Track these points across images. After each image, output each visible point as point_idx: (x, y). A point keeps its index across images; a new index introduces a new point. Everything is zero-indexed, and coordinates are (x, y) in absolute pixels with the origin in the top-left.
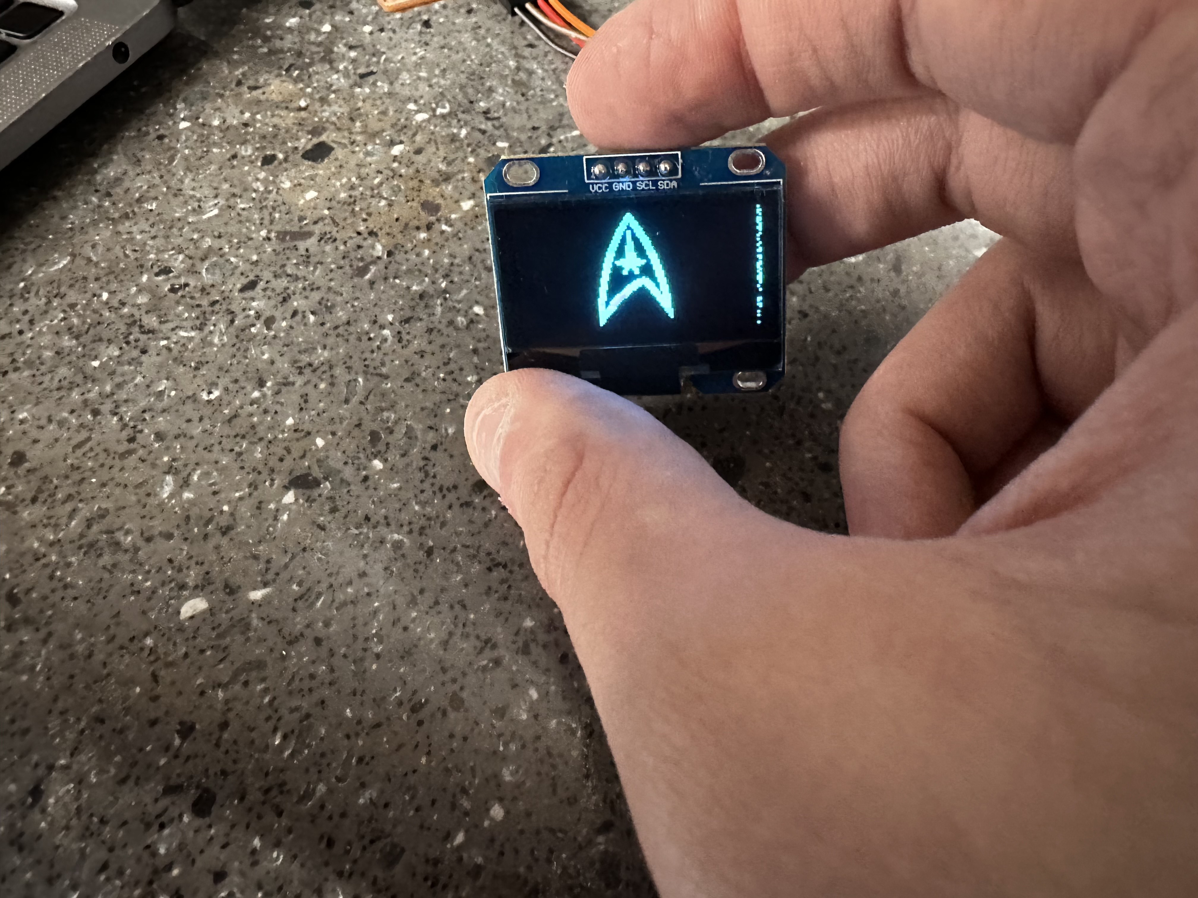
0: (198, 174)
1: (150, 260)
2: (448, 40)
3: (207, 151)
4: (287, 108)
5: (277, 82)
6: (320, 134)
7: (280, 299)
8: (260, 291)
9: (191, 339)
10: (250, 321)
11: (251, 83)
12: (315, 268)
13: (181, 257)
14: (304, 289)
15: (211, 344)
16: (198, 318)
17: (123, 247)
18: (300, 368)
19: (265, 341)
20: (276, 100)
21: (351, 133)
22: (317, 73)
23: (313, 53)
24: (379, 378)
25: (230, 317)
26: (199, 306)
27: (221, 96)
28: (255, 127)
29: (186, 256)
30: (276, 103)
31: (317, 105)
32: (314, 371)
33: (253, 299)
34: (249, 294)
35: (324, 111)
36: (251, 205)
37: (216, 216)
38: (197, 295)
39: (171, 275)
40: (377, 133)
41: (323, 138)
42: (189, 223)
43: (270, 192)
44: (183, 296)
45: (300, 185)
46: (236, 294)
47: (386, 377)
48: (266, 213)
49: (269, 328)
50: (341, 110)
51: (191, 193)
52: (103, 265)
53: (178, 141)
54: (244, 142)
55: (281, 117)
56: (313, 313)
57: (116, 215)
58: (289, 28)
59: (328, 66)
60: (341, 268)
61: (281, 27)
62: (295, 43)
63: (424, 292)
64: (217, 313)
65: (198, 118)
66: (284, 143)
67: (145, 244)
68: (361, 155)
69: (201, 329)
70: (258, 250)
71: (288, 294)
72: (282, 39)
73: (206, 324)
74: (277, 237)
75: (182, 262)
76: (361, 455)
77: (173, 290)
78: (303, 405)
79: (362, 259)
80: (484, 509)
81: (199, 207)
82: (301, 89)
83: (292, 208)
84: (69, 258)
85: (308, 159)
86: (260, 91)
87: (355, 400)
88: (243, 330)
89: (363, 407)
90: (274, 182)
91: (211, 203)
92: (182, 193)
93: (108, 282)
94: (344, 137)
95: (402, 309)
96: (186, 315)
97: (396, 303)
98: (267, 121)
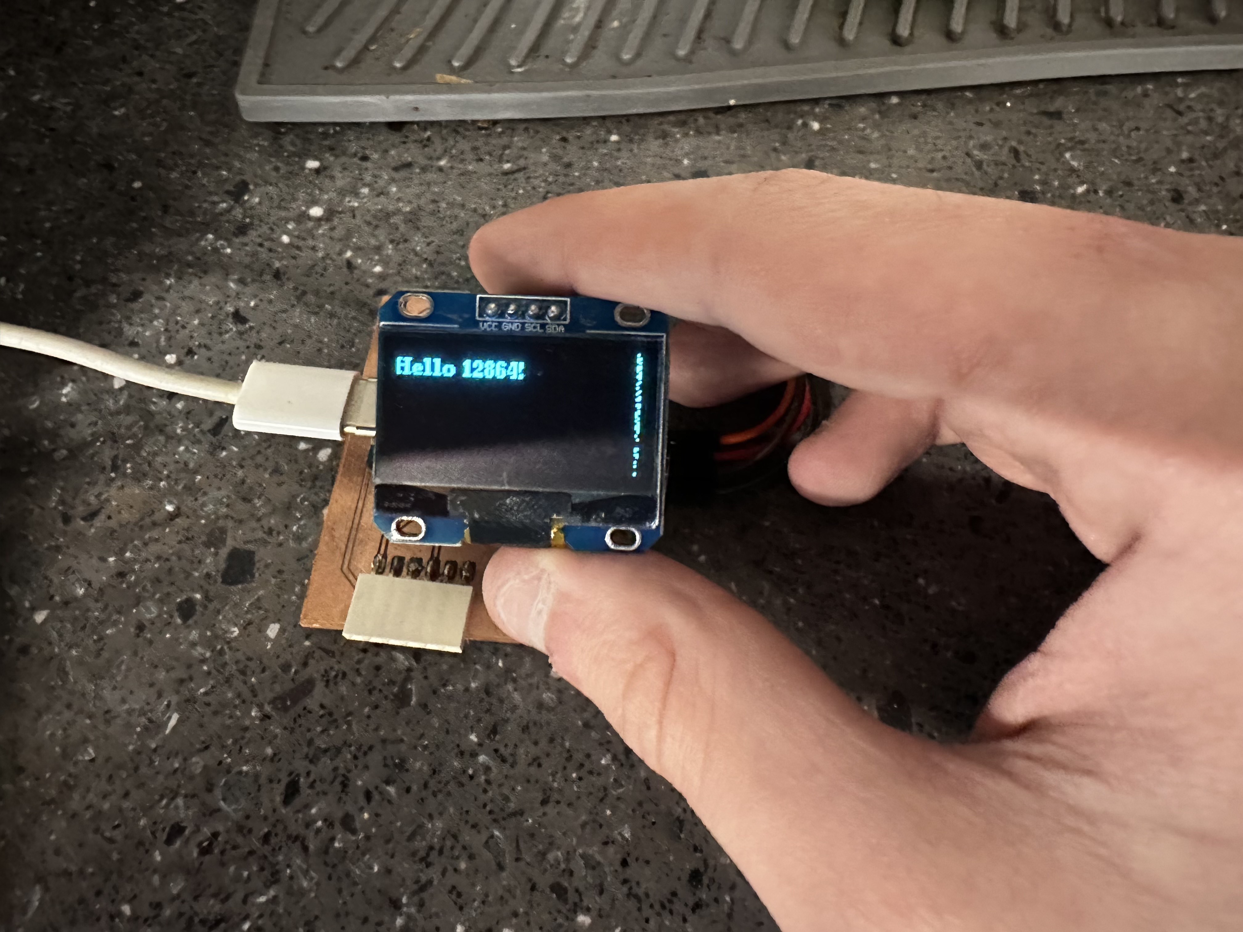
0: (113, 677)
1: (144, 828)
2: (280, 331)
3: (101, 639)
4: (154, 524)
5: (113, 491)
6: (223, 542)
7: (337, 786)
8: (309, 791)
9: (274, 900)
10: (324, 835)
11: (81, 509)
12: (349, 724)
13: (180, 801)
14: (355, 757)
15: (303, 893)
16: (262, 869)
17: (97, 831)
18: (422, 859)
19: (362, 850)
20: (133, 520)
21: (259, 520)
22: (155, 454)
23: (129, 428)
24: (513, 820)
25: (298, 843)
26: (251, 853)
27: (58, 549)
28: (134, 571)
29: (186, 796)
30: (136, 524)
31: (189, 501)
32: (441, 852)
33: (308, 806)
34: (298, 802)
35: (203, 505)
36: (212, 682)
37: (179, 721)
38: (240, 840)
39: (187, 832)
40: (290, 503)
41: (230, 543)
42: (155, 750)
43: (221, 652)
44: (223, 852)
45: (250, 623)
46: (284, 811)
47: (520, 813)
48: (237, 683)
49: (354, 832)
50: (223, 492)
51: (126, 707)
52: (90, 870)
53: (50, 643)
54: (138, 601)
55: (157, 540)
56: (388, 782)
57: (53, 792)
58: (69, 404)
59: (162, 438)
60: (376, 707)
61: (58, 407)
62: (96, 424)
63: (487, 685)
64: (280, 848)
65: (52, 597)
66: (188, 575)
67: (121, 810)
68: (292, 544)
69: (276, 882)
70: (266, 738)
71: (344, 775)
72: (73, 425)
73: (277, 872)
74: (275, 708)
75: (187, 808)
76: (560, 920)
77: (205, 851)
78: (460, 901)
79: (392, 682)
80: (716, 900)
81: (150, 721)
82: (151, 488)
83: (265, 661)
84: (38, 888)
85: (234, 583)
86: (102, 517)
87: (508, 860)
88: (326, 852)
89: (522, 864)
90: (216, 637)
91: (162, 707)
92: (113, 714)
93: (116, 889)
94: (253, 530)
95: (479, 720)
96: (246, 874)
97: (466, 716)
98: (144, 555)
